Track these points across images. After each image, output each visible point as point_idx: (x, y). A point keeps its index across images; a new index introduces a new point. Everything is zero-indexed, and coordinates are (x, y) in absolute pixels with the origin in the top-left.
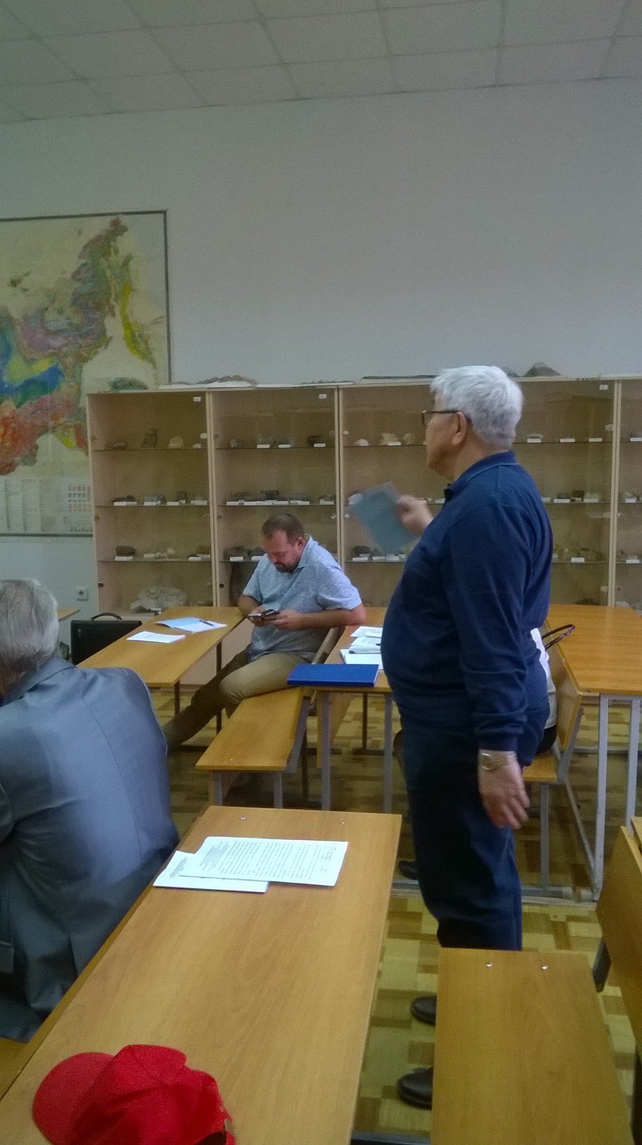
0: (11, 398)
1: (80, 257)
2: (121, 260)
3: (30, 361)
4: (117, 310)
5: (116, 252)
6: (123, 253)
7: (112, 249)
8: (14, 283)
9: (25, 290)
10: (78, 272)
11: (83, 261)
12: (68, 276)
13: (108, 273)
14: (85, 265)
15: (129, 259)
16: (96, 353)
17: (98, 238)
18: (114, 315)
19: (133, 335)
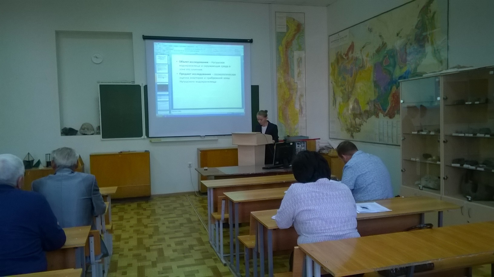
0: (395, 85)
1: (418, 18)
2: (432, 15)
3: (401, 68)
4: (430, 39)
5: (430, 12)
6: (432, 12)
7: (429, 11)
8: (398, 35)
9: (401, 37)
10: (417, 25)
11: (419, 19)
12: (414, 27)
13: (427, 22)
14: (420, 20)
15: (435, 13)
16: (422, 61)
17: (424, 7)
18: (428, 42)
19: (435, 50)
